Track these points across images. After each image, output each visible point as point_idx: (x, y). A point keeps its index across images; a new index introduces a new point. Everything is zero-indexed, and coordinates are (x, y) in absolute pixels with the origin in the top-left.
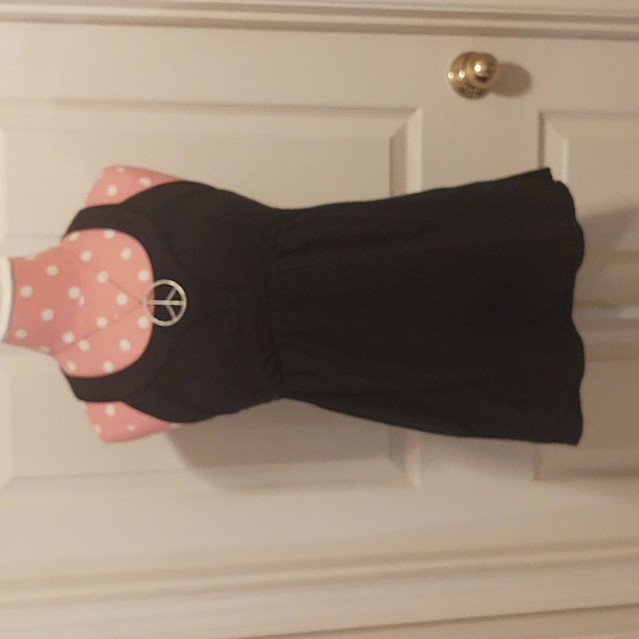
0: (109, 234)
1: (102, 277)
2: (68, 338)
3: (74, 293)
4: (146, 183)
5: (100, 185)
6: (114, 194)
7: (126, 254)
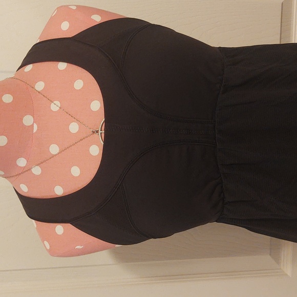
0: (62, 66)
1: (55, 107)
2: (22, 162)
3: (28, 120)
4: (97, 19)
5: (54, 21)
6: (67, 29)
7: (79, 85)
